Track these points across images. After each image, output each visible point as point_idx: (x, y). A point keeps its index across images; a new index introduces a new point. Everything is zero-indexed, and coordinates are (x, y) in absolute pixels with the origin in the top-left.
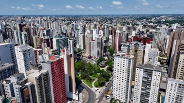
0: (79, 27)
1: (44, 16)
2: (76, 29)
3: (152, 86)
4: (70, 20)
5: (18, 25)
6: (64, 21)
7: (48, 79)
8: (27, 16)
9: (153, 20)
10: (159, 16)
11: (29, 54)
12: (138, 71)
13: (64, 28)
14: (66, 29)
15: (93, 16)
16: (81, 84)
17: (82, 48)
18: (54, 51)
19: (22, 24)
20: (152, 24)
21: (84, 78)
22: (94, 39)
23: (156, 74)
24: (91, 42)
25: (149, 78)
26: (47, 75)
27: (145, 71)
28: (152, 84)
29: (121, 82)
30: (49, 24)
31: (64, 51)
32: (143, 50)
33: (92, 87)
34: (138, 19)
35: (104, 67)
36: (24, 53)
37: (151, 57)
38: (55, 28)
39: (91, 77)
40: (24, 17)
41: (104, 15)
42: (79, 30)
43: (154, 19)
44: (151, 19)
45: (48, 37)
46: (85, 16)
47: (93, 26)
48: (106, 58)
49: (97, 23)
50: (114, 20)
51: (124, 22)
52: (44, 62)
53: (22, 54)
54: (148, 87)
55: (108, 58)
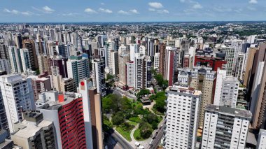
0: (109, 40)
1: (57, 24)
2: (104, 44)
3: (232, 142)
4: (96, 30)
5: (16, 38)
6: (87, 31)
7: (53, 137)
8: (32, 24)
9: (215, 29)
10: (223, 23)
11: (25, 89)
12: (209, 117)
13: (86, 43)
14: (90, 43)
15: (129, 24)
16: (113, 135)
17: (114, 73)
18: (69, 81)
19: (23, 36)
20: (215, 36)
21: (118, 123)
22: (132, 60)
23: (240, 123)
24: (128, 64)
25: (227, 130)
26: (51, 130)
27: (221, 117)
28: (233, 140)
29: (179, 134)
30: (64, 37)
31: (83, 84)
32: (212, 80)
33: (130, 140)
34: (194, 28)
35: (149, 104)
36: (16, 87)
37: (227, 91)
38: (72, 42)
39: (127, 121)
40: (27, 26)
41: (145, 23)
42: (108, 45)
43: (218, 27)
44: (213, 27)
45: (61, 57)
46: (118, 23)
47: (130, 39)
48: (151, 89)
49: (136, 35)
50: (160, 30)
51: (175, 33)
52: (47, 107)
53: (11, 89)
54: (226, 144)
55: (155, 90)
